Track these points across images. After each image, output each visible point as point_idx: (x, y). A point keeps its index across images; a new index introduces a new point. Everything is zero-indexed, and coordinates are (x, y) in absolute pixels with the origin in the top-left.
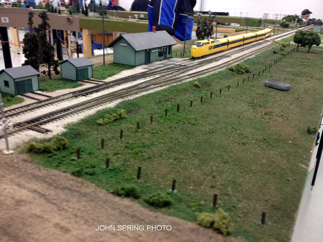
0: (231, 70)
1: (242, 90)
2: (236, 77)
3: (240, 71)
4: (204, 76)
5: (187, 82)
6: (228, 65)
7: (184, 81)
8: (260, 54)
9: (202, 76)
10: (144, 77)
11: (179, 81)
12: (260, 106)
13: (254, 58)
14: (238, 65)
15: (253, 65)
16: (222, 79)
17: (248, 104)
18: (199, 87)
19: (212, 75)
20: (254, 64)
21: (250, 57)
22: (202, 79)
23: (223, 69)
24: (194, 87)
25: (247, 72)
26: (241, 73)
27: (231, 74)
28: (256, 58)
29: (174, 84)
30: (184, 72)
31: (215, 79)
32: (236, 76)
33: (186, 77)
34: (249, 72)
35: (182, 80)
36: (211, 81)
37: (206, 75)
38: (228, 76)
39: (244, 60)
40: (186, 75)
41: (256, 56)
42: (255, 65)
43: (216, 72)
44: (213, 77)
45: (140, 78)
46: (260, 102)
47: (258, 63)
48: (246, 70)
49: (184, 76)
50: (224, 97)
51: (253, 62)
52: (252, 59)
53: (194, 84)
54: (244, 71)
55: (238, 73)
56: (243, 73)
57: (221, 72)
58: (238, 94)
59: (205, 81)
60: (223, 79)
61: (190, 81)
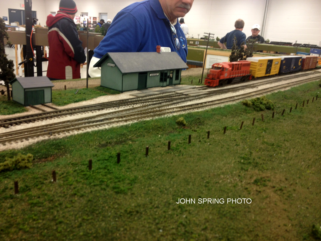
0: (246, 104)
1: (244, 135)
2: (249, 115)
3: (257, 107)
4: (200, 110)
5: (169, 117)
6: (246, 97)
7: (166, 116)
8: (300, 86)
9: (198, 110)
10: (116, 107)
11: (159, 115)
12: (256, 165)
13: (288, 90)
14: (258, 99)
15: (283, 100)
16: (226, 116)
17: (238, 160)
18: (184, 125)
19: (213, 110)
20: (286, 98)
21: (283, 90)
22: (194, 114)
23: (234, 103)
24: (176, 125)
25: (269, 108)
26: (258, 109)
27: (243, 110)
28: (291, 91)
29: (148, 119)
30: (178, 103)
31: (215, 115)
32: (249, 113)
33: (175, 110)
34: (271, 109)
35: (164, 114)
36: (208, 118)
37: (205, 109)
38: (237, 113)
39: (273, 92)
40: (176, 108)
41: (292, 88)
42: (285, 100)
43: (222, 105)
44: (213, 113)
45: (110, 107)
46: (260, 158)
47: (291, 98)
48: (268, 105)
49: (173, 108)
50: (210, 144)
51: (284, 96)
52: (285, 92)
53: (177, 121)
54: (263, 107)
55: (254, 109)
56: (261, 110)
57: (229, 106)
58: (235, 140)
59: (197, 117)
60: (228, 116)
61: (174, 116)
